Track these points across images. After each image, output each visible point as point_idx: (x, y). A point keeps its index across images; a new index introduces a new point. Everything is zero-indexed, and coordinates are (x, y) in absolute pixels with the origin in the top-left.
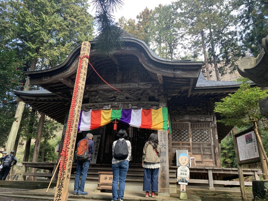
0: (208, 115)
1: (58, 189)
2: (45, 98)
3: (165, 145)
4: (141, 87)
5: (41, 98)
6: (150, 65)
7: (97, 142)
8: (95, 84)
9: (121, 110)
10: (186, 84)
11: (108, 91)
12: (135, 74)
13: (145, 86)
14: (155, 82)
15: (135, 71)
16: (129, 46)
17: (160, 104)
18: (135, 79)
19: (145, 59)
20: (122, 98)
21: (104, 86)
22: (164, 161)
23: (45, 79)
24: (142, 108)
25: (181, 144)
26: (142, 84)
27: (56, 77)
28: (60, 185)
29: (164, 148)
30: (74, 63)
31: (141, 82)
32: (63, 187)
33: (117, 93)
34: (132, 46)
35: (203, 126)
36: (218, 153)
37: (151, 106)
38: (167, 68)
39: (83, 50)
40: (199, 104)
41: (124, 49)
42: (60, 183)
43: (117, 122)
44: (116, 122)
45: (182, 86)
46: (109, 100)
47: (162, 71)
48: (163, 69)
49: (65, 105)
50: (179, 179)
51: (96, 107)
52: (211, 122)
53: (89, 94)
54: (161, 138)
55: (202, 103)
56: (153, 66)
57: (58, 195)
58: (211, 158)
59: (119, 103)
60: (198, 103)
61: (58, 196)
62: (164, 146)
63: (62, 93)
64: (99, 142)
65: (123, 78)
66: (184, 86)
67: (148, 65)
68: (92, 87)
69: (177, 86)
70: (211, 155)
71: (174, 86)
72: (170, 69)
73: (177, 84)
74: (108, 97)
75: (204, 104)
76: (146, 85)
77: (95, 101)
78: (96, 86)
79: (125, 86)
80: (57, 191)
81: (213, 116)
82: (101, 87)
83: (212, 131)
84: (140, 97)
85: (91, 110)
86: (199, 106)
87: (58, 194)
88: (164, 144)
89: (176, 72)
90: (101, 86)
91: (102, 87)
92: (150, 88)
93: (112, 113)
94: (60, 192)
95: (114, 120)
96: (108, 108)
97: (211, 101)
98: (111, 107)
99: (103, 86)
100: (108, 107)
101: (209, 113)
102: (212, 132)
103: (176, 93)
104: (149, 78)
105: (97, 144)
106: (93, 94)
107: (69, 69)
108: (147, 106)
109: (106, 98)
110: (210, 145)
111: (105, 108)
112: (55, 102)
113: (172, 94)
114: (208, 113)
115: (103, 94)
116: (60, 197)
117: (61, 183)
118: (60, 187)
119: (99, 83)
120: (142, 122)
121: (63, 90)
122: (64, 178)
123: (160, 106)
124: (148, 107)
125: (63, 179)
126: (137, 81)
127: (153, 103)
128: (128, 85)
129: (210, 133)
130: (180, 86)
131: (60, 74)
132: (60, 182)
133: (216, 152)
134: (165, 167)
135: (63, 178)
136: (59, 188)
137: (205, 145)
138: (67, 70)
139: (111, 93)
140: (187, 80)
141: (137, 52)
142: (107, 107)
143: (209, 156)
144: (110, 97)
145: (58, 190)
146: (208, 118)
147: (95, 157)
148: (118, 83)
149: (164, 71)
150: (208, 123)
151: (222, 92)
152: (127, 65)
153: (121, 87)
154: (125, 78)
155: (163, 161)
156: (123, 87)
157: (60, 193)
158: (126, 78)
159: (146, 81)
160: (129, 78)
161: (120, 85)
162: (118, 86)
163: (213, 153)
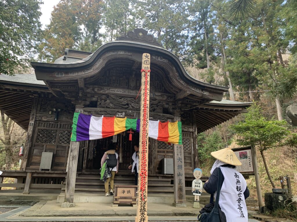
4: (157, 98)
6: (181, 82)
8: (105, 86)
9: (137, 120)
11: (120, 96)
14: (169, 94)
16: (160, 57)
17: (175, 118)
19: (176, 74)
20: (137, 107)
21: (117, 90)
23: (58, 74)
24: (159, 120)
25: (166, 152)
26: (157, 94)
27: (73, 75)
29: (181, 161)
30: (98, 62)
31: (156, 91)
32: (146, 211)
33: (131, 100)
35: (186, 135)
36: (197, 162)
37: (166, 119)
38: (196, 87)
39: (145, 63)
41: (155, 59)
43: (132, 132)
46: (122, 107)
48: (193, 87)
50: (194, 191)
51: (108, 113)
52: (193, 132)
53: (97, 97)
54: (177, 152)
56: (183, 83)
59: (133, 111)
61: (142, 220)
65: (136, 84)
67: (179, 80)
68: (101, 89)
70: (191, 163)
72: (199, 89)
74: (121, 103)
76: (161, 96)
77: (106, 107)
78: (107, 88)
79: (140, 94)
81: (195, 127)
83: (193, 140)
84: (155, 108)
85: (103, 116)
88: (180, 158)
89: (204, 92)
93: (126, 122)
95: (129, 130)
96: (121, 116)
98: (126, 115)
99: (114, 90)
106: (103, 98)
108: (163, 119)
109: (119, 104)
110: (190, 154)
111: (118, 115)
114: (190, 124)
115: (115, 99)
118: (143, 211)
119: (109, 86)
120: (159, 134)
123: (175, 120)
125: (144, 203)
126: (151, 90)
131: (79, 72)
132: (142, 206)
134: (182, 180)
137: (186, 153)
138: (89, 70)
139: (124, 99)
141: (169, 65)
142: (121, 114)
143: (189, 164)
144: (123, 103)
145: (141, 214)
146: (190, 128)
148: (133, 90)
149: (193, 89)
150: (190, 133)
153: (135, 95)
155: (180, 174)
157: (144, 218)
158: (140, 85)
159: (160, 92)
161: (135, 92)
162: (132, 93)
163: (192, 161)
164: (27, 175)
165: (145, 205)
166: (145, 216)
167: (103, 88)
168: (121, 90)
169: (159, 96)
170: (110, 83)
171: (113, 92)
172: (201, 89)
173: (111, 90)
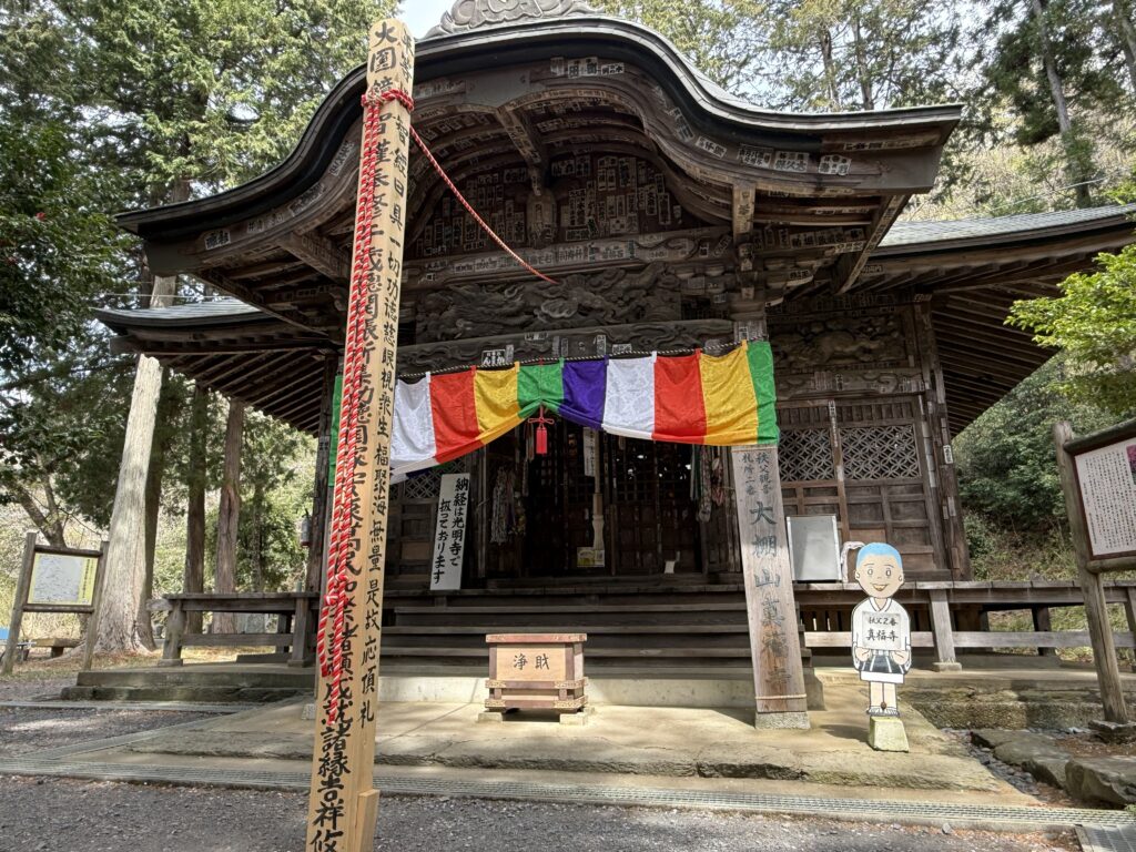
0: (907, 366)
1: (321, 778)
2: (232, 336)
3: (770, 509)
4: (648, 257)
5: (214, 337)
6: (697, 144)
7: (456, 502)
8: (434, 256)
9: (562, 365)
10: (848, 232)
11: (495, 285)
12: (610, 200)
13: (662, 249)
14: (706, 230)
15: (610, 184)
16: (589, 61)
17: (738, 327)
18: (613, 221)
19: (671, 113)
20: (560, 312)
21: (478, 261)
22: (773, 578)
23: (212, 241)
24: (654, 353)
25: (800, 491)
26: (645, 240)
27: (260, 231)
28: (332, 757)
29: (767, 519)
30: (339, 158)
31: (642, 232)
32: (348, 772)
33: (539, 292)
34: (604, 59)
35: (889, 411)
36: (956, 520)
37: (695, 341)
38: (778, 153)
39: (377, 62)
40: (869, 322)
41: (565, 76)
42: (332, 751)
43: (546, 421)
44: (541, 419)
45: (831, 240)
46: (505, 326)
47: (756, 164)
48: (761, 155)
49: (314, 360)
50: (864, 658)
51: (450, 356)
52: (923, 394)
53: (413, 303)
54: (750, 480)
55: (883, 319)
56: (710, 146)
57: (326, 809)
58: (927, 541)
59: (548, 333)
60: (866, 320)
61: (327, 814)
62: (765, 512)
63: (296, 308)
64: (466, 502)
65: (558, 222)
66: (841, 239)
67: (687, 140)
68: (423, 271)
69: (809, 241)
70: (925, 528)
71: (796, 243)
72: (797, 154)
73: (809, 234)
74: (497, 311)
75: (891, 323)
76: (666, 244)
77: (443, 334)
78: (442, 264)
79: (571, 255)
80: (320, 791)
81: (932, 371)
82: (464, 268)
83: (929, 432)
84: (643, 302)
85: (428, 373)
86: (870, 329)
87: (323, 804)
88: (765, 506)
89: (826, 167)
90: (464, 264)
91: (470, 267)
92: (686, 259)
93: (520, 382)
94: (335, 794)
95: (536, 414)
96: (501, 361)
97: (918, 308)
98: (517, 356)
99: (471, 263)
100: (503, 355)
101: (911, 359)
102: (925, 434)
103: (805, 275)
104: (678, 214)
105: (458, 507)
106: (430, 302)
107: (316, 191)
108: (680, 342)
109: (490, 314)
110: (920, 488)
111: (490, 358)
112: (275, 351)
113: (788, 280)
114: (907, 358)
115: (473, 299)
116: (338, 818)
117: (336, 749)
118: (334, 772)
119: (451, 252)
120: (657, 411)
121: (301, 294)
122: (345, 726)
123: (738, 336)
124: (681, 346)
125: (342, 731)
126: (623, 231)
127: (705, 324)
128: (586, 249)
129: (920, 438)
130: (822, 241)
131: (278, 216)
132: (330, 746)
133: (946, 516)
135: (341, 726)
136: (328, 773)
137: (900, 488)
138: (309, 197)
139: (510, 292)
140: (858, 209)
141: (630, 83)
142: (499, 354)
143: (917, 532)
144: (506, 309)
145: (323, 783)
146: (909, 377)
147: (454, 559)
148: (540, 247)
149: (765, 165)
150: (908, 399)
151: (984, 263)
152: (572, 162)
153: (552, 264)
154: (566, 221)
155: (767, 579)
156: (563, 262)
157: (336, 802)
158: (573, 222)
159: (662, 229)
160: (587, 219)
161: (550, 254)
162: (540, 258)
163: (933, 520)
164: (295, 606)
165: (344, 741)
166: (341, 794)
167: (430, 266)
168: (494, 259)
169: (658, 246)
170: (457, 242)
171: (467, 271)
172: (807, 155)
173: (458, 268)
